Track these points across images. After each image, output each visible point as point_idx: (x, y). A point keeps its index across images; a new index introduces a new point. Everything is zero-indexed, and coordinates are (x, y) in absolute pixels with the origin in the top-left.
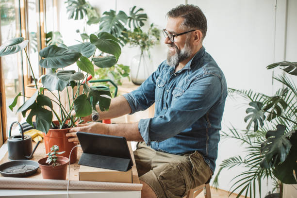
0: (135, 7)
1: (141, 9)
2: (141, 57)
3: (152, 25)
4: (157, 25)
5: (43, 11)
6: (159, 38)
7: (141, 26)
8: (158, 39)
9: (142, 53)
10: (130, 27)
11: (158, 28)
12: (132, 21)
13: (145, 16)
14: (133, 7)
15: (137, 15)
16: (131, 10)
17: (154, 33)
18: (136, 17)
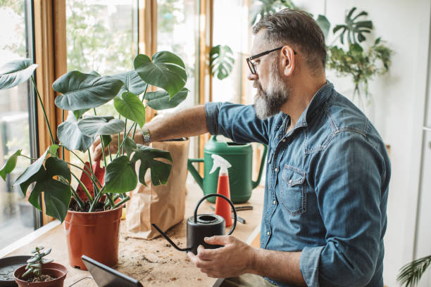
0: (354, 9)
1: (364, 13)
2: (355, 93)
3: (378, 41)
4: (385, 42)
5: (205, 13)
6: (388, 63)
7: (360, 41)
8: (386, 66)
9: (357, 88)
10: (342, 42)
11: (386, 46)
12: (347, 32)
13: (369, 25)
14: (350, 8)
15: (356, 24)
16: (348, 14)
17: (380, 54)
18: (354, 26)
